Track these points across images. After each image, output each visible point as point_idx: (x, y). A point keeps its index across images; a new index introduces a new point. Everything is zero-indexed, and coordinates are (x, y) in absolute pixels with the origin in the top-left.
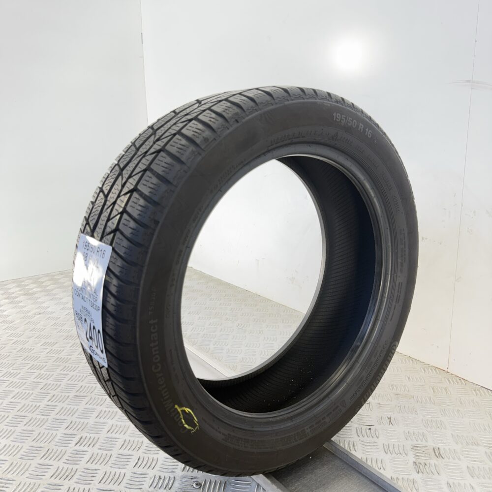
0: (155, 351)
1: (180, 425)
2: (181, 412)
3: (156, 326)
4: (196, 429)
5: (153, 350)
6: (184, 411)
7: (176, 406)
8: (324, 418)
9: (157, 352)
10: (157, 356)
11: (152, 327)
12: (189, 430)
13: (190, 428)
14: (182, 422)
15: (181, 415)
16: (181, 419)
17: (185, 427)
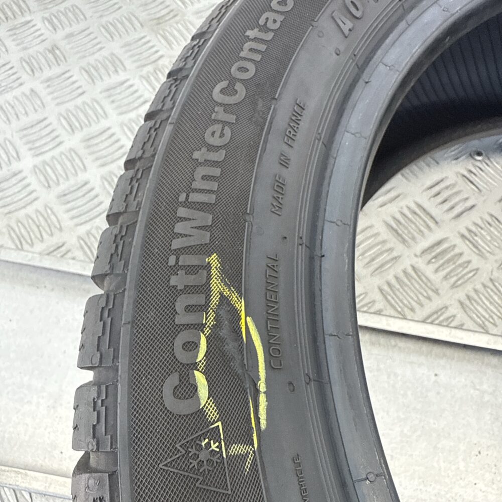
1: (182, 356)
2: (215, 300)
4: (238, 449)
5: (248, 45)
6: (228, 311)
7: (214, 260)
10: (251, 67)
12: (201, 412)
13: (212, 413)
14: (197, 345)
15: (212, 316)
16: (201, 327)
17: (195, 388)
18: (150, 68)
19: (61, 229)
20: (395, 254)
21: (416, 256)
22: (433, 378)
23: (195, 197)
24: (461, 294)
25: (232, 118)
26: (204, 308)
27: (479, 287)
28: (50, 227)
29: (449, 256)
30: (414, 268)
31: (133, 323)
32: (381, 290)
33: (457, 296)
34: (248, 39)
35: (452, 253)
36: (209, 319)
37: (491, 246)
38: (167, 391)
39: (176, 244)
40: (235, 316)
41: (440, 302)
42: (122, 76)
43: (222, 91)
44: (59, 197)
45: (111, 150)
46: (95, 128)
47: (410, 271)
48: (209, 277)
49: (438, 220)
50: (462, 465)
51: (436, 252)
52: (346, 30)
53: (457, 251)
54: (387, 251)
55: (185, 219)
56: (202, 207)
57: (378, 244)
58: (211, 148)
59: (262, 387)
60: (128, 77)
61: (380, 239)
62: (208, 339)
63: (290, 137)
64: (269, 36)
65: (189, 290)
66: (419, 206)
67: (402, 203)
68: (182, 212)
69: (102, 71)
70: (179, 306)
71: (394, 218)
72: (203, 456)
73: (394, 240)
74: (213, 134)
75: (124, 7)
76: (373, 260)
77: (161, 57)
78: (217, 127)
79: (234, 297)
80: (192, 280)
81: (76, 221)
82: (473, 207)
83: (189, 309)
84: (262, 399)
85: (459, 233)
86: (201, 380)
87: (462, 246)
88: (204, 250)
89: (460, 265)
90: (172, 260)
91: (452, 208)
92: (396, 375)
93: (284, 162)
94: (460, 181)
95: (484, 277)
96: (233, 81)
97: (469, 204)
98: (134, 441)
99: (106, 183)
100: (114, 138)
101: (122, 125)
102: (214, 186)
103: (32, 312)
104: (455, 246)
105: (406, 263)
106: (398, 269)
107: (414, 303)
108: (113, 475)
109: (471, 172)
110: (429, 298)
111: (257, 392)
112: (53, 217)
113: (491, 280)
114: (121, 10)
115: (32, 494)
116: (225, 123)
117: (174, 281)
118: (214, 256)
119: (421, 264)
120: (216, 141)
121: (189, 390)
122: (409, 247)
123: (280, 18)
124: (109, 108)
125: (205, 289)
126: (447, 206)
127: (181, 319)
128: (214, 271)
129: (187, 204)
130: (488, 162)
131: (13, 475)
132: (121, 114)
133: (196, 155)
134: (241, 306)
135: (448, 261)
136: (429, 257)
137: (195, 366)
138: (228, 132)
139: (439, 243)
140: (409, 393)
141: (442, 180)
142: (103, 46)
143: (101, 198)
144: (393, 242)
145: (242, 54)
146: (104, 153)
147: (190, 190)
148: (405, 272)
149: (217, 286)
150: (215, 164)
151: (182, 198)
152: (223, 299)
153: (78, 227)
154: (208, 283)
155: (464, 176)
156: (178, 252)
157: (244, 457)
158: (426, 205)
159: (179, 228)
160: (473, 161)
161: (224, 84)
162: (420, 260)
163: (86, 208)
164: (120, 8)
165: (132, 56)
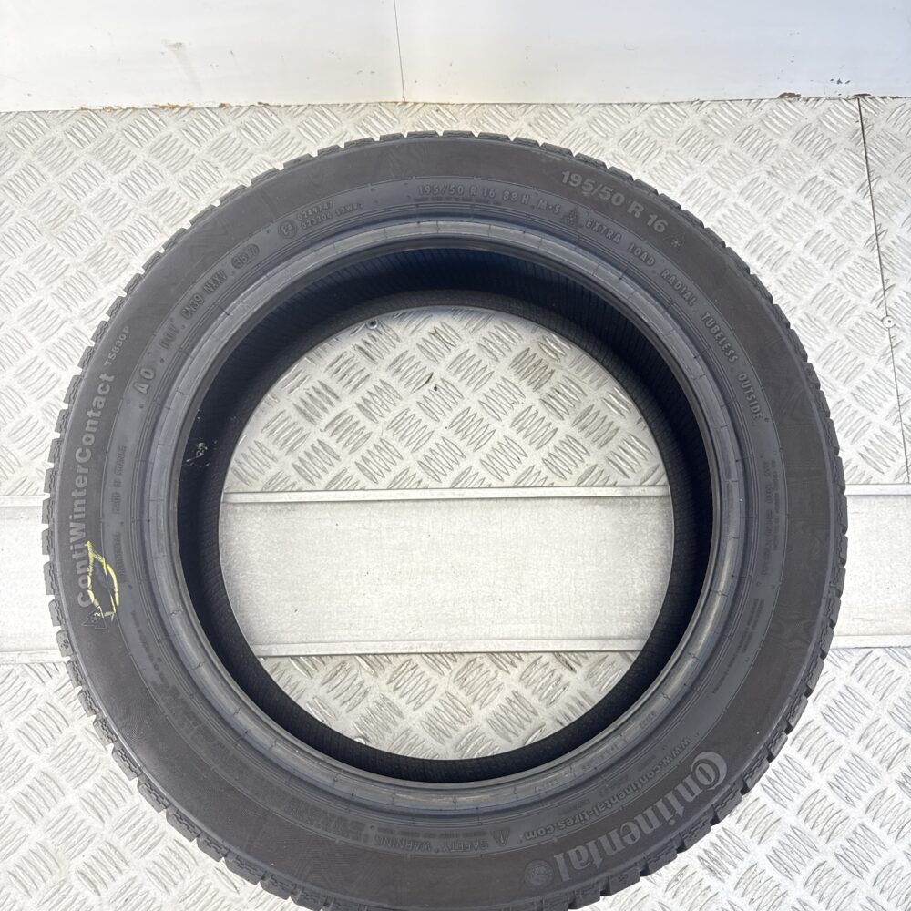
0: (91, 426)
1: (82, 586)
2: (91, 561)
3: (108, 386)
4: (107, 614)
5: (89, 422)
6: (98, 564)
7: (88, 544)
8: (432, 835)
9: (94, 430)
10: (92, 437)
11: (101, 386)
12: (92, 605)
13: (97, 604)
14: (87, 581)
15: (91, 568)
16: (87, 573)
17: (89, 596)
18: (59, 283)
19: (20, 466)
20: (304, 433)
21: (321, 431)
22: (335, 527)
23: (76, 516)
24: (357, 457)
25: (86, 471)
26: (88, 565)
27: (372, 448)
28: (10, 465)
29: (347, 427)
30: (320, 442)
31: (62, 576)
32: (294, 466)
33: (354, 460)
34: (88, 418)
35: (351, 423)
36: (90, 569)
37: (381, 409)
38: (79, 600)
39: (72, 540)
40: (101, 564)
41: (340, 467)
42: (35, 297)
43: (80, 455)
44: (10, 436)
45: (43, 381)
46: (24, 360)
47: (317, 445)
48: (88, 551)
49: (338, 395)
50: (355, 584)
51: (337, 426)
52: (144, 391)
53: (354, 420)
54: (298, 431)
55: (74, 528)
56: (79, 521)
57: (289, 427)
58: (79, 490)
59: (116, 590)
60: (41, 297)
61: (291, 421)
62: (91, 578)
63: (119, 470)
64: (99, 414)
65: (80, 559)
66: (323, 385)
67: (308, 385)
68: (72, 524)
69: (14, 296)
70: (78, 566)
71: (303, 400)
72: (95, 619)
73: (304, 420)
74: (79, 481)
75: (17, 212)
76: (286, 441)
77: (68, 266)
78: (80, 477)
79: (100, 558)
80: (81, 555)
81: (31, 455)
82: (368, 376)
83: (82, 567)
84: (117, 595)
85: (356, 404)
86: (91, 594)
87: (359, 415)
88: (83, 541)
89: (356, 433)
90: (72, 548)
91: (350, 381)
92: (307, 530)
93: (117, 484)
94: (358, 353)
95: (375, 439)
96: (84, 448)
97: (365, 374)
98: (72, 619)
99: (47, 415)
100: (43, 367)
101: (47, 351)
102: (84, 509)
103: (17, 540)
104: (352, 416)
105: (313, 440)
106: (306, 446)
107: (319, 471)
108: (67, 632)
109: (366, 343)
110: (332, 465)
111: (114, 593)
112: (9, 455)
113: (381, 440)
114: (14, 215)
115: (57, 665)
116: (83, 474)
117: (74, 556)
118: (89, 542)
119: (325, 437)
120: (80, 485)
121: (87, 598)
122: (315, 424)
123: (103, 400)
124: (31, 336)
125: (87, 558)
126: (345, 380)
127: (79, 572)
128: (89, 549)
129: (74, 521)
130: (381, 329)
131: (39, 655)
132: (43, 340)
133: (73, 494)
134: (103, 561)
135: (346, 431)
136: (332, 430)
137: (88, 589)
138: (86, 479)
139: (339, 416)
140: (317, 542)
141: (341, 357)
142: (7, 265)
143: (46, 430)
144: (303, 423)
145: (87, 429)
146: (37, 385)
147: (73, 513)
148: (313, 447)
149: (91, 555)
150: (82, 498)
151: (71, 517)
152: (95, 560)
153: (35, 460)
154: (88, 555)
155: (360, 348)
156: (74, 544)
157: (110, 616)
158: (329, 382)
159: (72, 532)
160: (369, 331)
161: (79, 451)
162: (325, 434)
163: (35, 442)
164: (12, 213)
165: (38, 272)
